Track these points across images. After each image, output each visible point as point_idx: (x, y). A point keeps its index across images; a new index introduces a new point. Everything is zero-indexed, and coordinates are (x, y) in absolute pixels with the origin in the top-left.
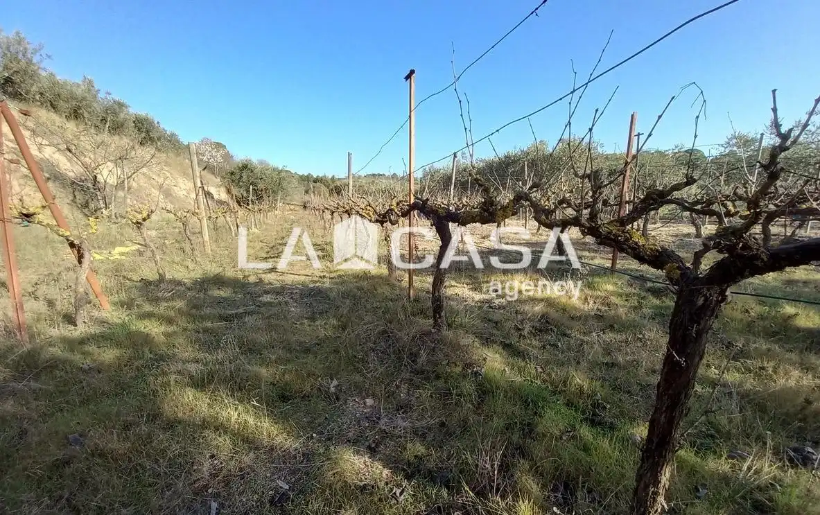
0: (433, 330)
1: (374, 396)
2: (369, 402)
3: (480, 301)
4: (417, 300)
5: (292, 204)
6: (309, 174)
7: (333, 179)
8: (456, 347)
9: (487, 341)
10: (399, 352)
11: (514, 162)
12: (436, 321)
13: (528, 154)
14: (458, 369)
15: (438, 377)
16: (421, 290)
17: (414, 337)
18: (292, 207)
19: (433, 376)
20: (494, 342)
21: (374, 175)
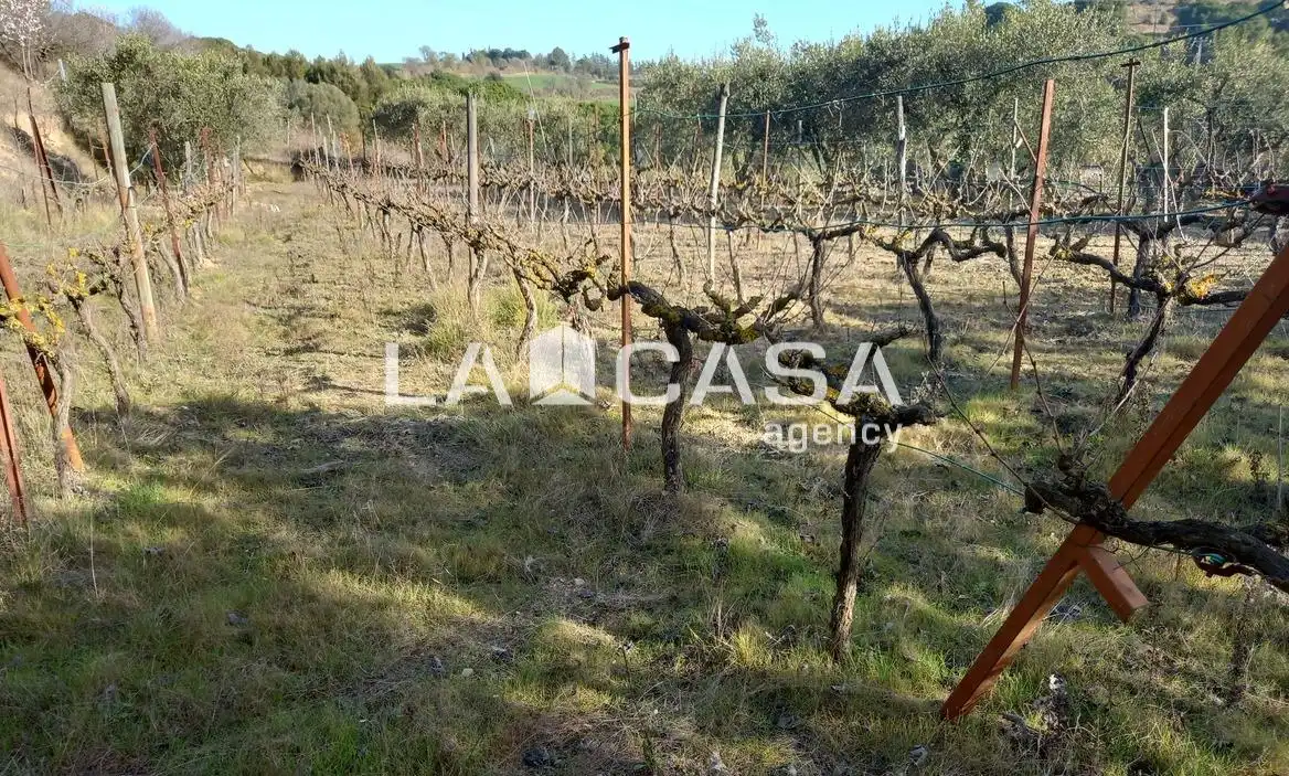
0: (664, 493)
1: (584, 575)
2: (578, 581)
3: (750, 446)
4: (639, 445)
5: (259, 161)
6: (294, 53)
7: (367, 70)
8: (697, 514)
9: (746, 507)
10: (614, 524)
11: (891, 63)
12: (668, 478)
13: (928, 45)
14: (698, 542)
15: (669, 552)
16: (645, 426)
17: (634, 504)
18: (259, 169)
19: (662, 551)
20: (756, 509)
21: (493, 55)
